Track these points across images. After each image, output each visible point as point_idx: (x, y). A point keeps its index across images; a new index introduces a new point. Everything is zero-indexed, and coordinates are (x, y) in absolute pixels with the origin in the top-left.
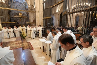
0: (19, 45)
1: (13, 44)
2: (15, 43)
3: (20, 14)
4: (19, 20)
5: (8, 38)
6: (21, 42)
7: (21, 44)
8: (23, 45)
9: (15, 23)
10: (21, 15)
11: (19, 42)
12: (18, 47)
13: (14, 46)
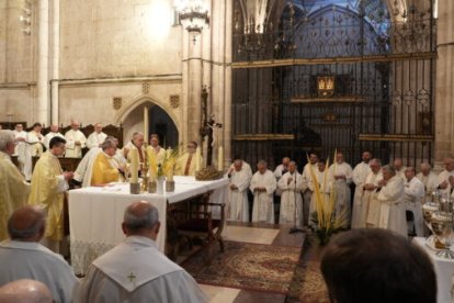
0: (276, 274)
1: (251, 257)
2: (261, 257)
3: (326, 86)
4: (322, 117)
5: (242, 224)
6: (294, 258)
7: (286, 274)
8: (303, 281)
9: (291, 137)
10: (328, 92)
11: (283, 257)
12: (266, 286)
13: (253, 270)
